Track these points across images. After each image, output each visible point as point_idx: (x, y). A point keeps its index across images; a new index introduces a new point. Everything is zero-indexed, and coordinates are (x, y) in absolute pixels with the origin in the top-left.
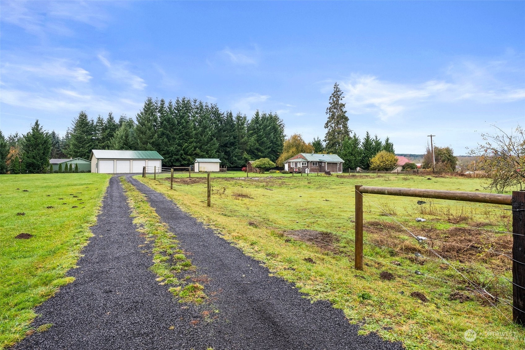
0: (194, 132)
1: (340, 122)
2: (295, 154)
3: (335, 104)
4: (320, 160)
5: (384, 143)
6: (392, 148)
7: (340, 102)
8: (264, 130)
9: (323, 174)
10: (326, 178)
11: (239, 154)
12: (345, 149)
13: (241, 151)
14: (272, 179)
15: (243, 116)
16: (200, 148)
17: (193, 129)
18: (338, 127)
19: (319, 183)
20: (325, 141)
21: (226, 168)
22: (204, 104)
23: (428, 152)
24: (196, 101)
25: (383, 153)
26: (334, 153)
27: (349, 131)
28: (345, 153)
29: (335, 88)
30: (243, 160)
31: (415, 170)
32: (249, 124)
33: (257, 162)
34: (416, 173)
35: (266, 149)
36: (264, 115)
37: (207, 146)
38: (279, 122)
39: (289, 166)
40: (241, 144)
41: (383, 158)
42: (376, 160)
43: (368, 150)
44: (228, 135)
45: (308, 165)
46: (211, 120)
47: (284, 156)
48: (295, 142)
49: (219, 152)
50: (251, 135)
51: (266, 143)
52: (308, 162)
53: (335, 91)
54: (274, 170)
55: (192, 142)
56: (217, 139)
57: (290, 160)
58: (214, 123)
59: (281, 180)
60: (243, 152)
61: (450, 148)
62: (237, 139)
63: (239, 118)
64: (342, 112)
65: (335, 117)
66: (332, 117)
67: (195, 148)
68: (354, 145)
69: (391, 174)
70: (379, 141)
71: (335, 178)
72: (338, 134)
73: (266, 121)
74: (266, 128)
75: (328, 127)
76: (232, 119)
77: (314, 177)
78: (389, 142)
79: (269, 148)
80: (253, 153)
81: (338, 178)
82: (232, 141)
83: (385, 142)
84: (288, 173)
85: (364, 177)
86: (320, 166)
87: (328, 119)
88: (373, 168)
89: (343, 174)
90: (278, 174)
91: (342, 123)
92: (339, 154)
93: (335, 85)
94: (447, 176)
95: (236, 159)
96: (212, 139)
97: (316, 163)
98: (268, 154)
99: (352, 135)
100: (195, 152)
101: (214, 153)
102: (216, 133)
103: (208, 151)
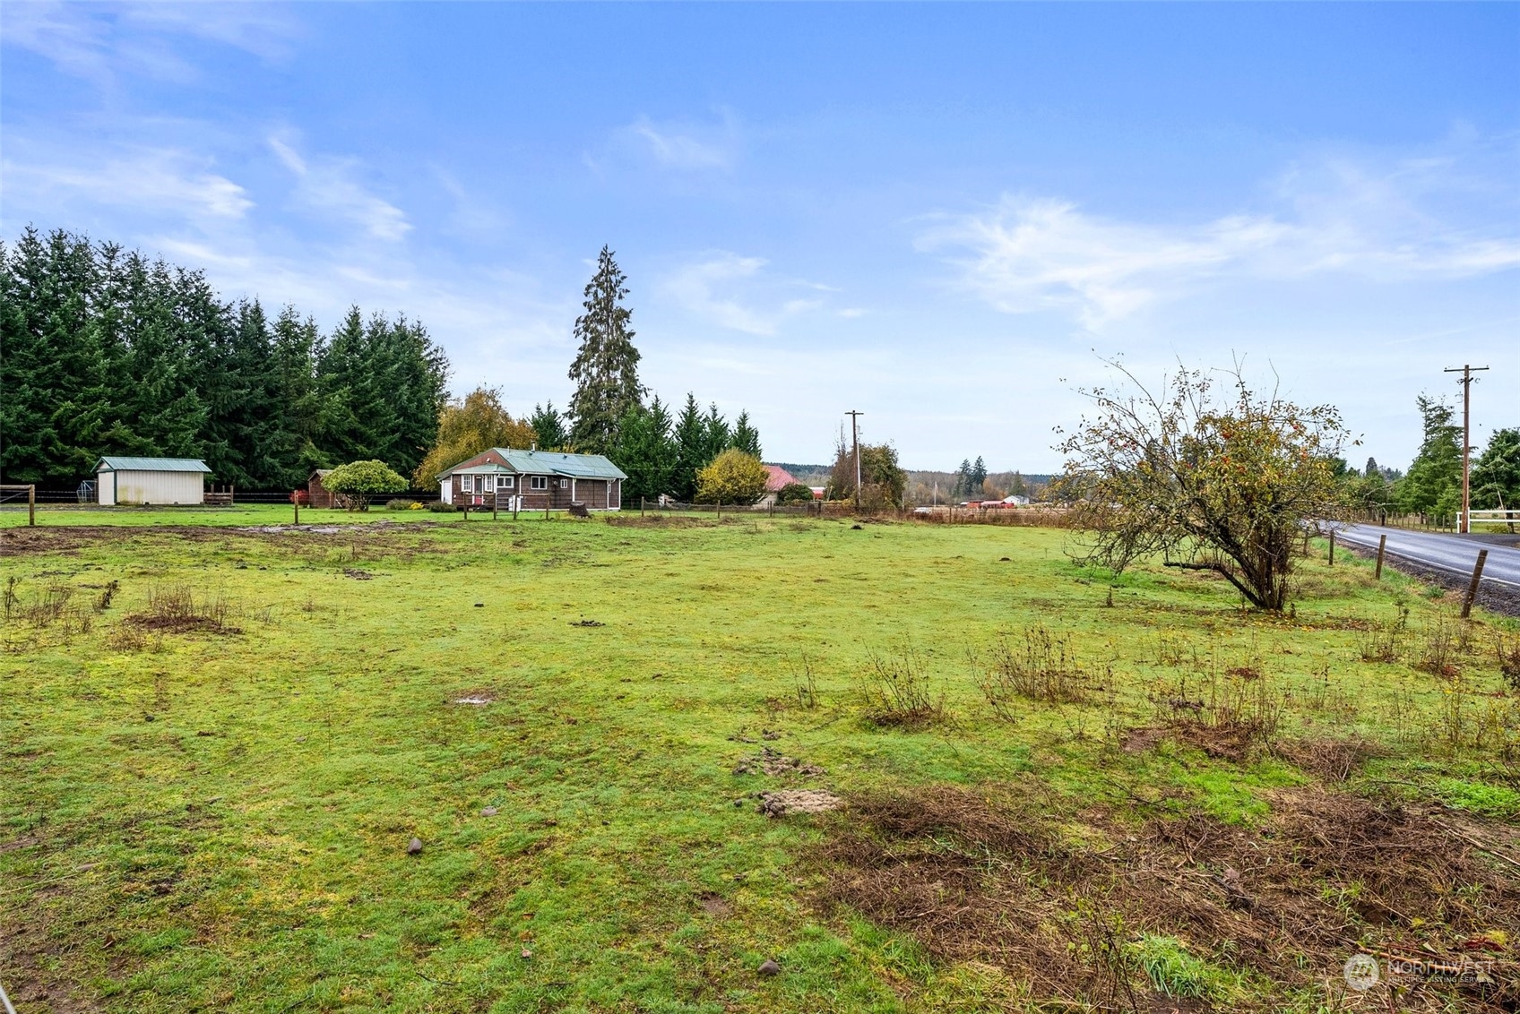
0: (105, 363)
1: (615, 362)
2: (475, 449)
3: (601, 309)
4: (555, 471)
5: (733, 427)
6: (755, 443)
7: (617, 303)
8: (378, 374)
9: (564, 513)
10: (575, 527)
11: (287, 447)
12: (626, 443)
13: (293, 436)
14: (388, 531)
15: (302, 321)
16: (131, 420)
17: (100, 352)
18: (608, 376)
19: (552, 545)
20: (571, 418)
21: (231, 494)
22: (150, 268)
23: (842, 455)
24: (114, 251)
25: (732, 455)
26: (597, 453)
27: (641, 391)
28: (626, 452)
29: (602, 261)
30: (301, 467)
31: (813, 502)
32: (324, 351)
33: (341, 474)
34: (815, 511)
35: (384, 434)
36: (380, 325)
37: (158, 416)
38: (428, 351)
39: (456, 489)
40: (296, 413)
41: (731, 468)
42: (712, 474)
43: (691, 447)
44: (246, 380)
45: (516, 485)
46: (180, 325)
47: (440, 454)
48: (476, 412)
49: (209, 438)
50: (331, 386)
51: (383, 416)
52: (517, 477)
53: (603, 271)
54: (403, 502)
55: (96, 398)
56: (201, 393)
57: (458, 469)
58: (193, 338)
59: (418, 536)
60: (302, 441)
61: (892, 447)
62: (280, 398)
63: (286, 328)
64: (622, 332)
65: (601, 347)
66: (592, 348)
67: (109, 419)
68: (653, 430)
69: (753, 515)
70: (722, 423)
71: (602, 525)
72: (608, 396)
73: (384, 344)
74: (385, 366)
75: (578, 375)
76: (261, 329)
77: (536, 525)
78: (747, 426)
79: (393, 431)
80: (337, 444)
81: (611, 527)
82: (259, 402)
83: (736, 426)
84: (450, 511)
85: (687, 523)
86: (556, 489)
87: (581, 353)
88: (705, 496)
89: (623, 514)
90: (416, 513)
91: (621, 367)
92: (610, 455)
93: (602, 253)
94: (891, 520)
95: (276, 462)
96: (181, 393)
97: (542, 480)
98: (388, 451)
99: (647, 403)
100: (108, 434)
101: (188, 442)
102: (196, 372)
103: (166, 431)
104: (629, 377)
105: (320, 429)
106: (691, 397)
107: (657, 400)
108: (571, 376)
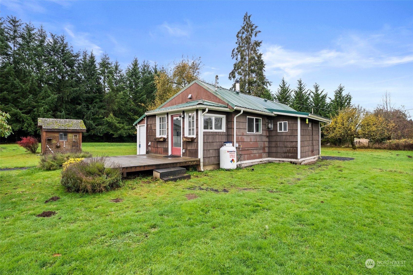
7: (253, 39)
45: (229, 128)
64: (257, 54)
66: (241, 63)
87: (235, 66)
104: (261, 76)
105: (116, 108)
106: (300, 82)
107: (284, 83)
108: (230, 78)
